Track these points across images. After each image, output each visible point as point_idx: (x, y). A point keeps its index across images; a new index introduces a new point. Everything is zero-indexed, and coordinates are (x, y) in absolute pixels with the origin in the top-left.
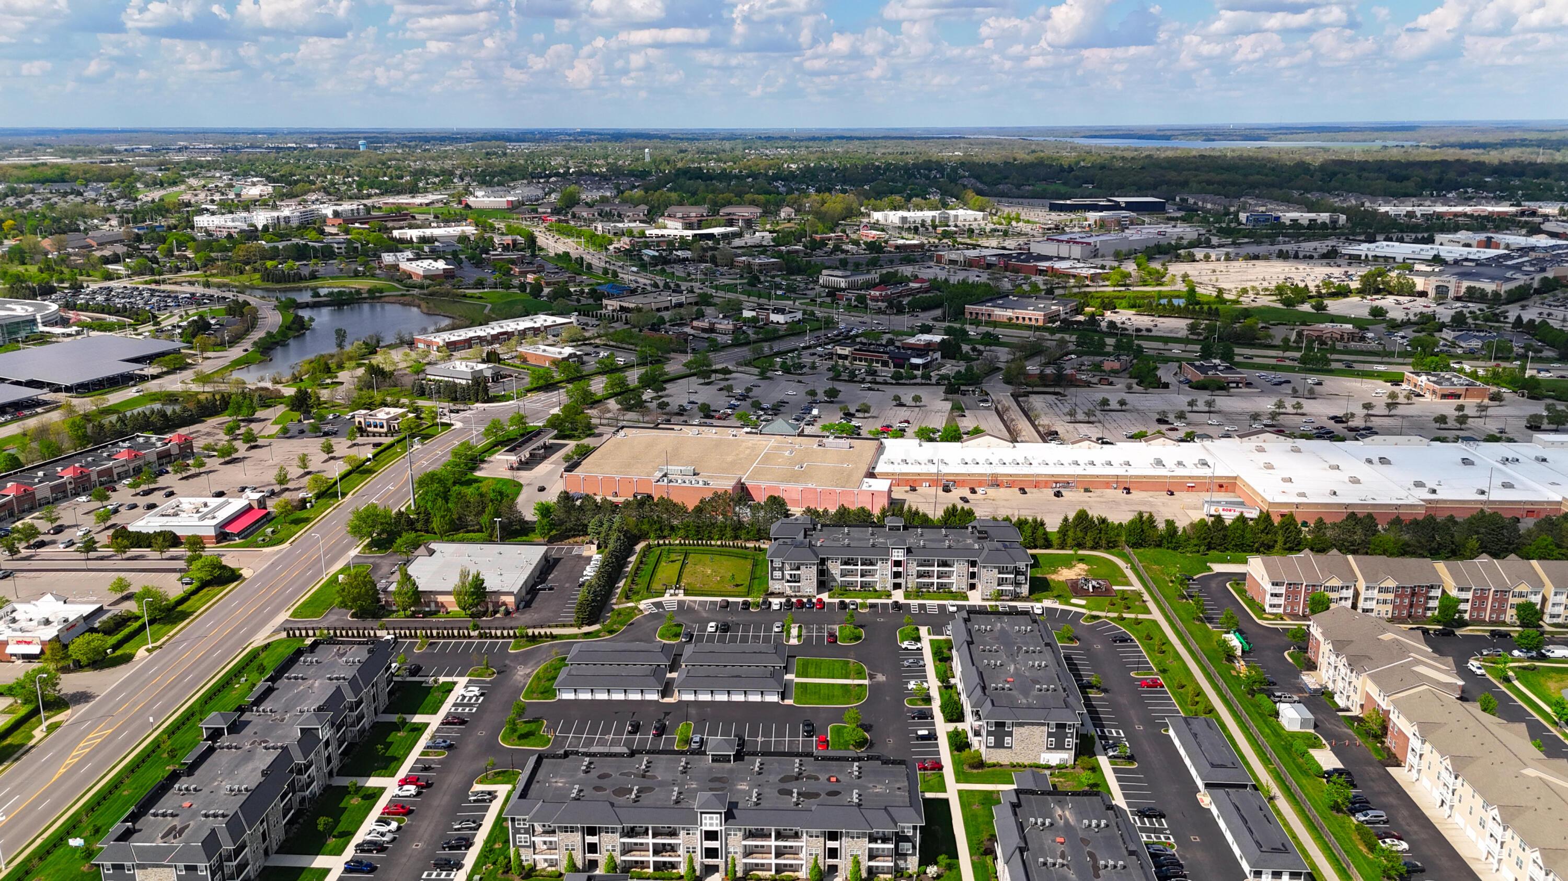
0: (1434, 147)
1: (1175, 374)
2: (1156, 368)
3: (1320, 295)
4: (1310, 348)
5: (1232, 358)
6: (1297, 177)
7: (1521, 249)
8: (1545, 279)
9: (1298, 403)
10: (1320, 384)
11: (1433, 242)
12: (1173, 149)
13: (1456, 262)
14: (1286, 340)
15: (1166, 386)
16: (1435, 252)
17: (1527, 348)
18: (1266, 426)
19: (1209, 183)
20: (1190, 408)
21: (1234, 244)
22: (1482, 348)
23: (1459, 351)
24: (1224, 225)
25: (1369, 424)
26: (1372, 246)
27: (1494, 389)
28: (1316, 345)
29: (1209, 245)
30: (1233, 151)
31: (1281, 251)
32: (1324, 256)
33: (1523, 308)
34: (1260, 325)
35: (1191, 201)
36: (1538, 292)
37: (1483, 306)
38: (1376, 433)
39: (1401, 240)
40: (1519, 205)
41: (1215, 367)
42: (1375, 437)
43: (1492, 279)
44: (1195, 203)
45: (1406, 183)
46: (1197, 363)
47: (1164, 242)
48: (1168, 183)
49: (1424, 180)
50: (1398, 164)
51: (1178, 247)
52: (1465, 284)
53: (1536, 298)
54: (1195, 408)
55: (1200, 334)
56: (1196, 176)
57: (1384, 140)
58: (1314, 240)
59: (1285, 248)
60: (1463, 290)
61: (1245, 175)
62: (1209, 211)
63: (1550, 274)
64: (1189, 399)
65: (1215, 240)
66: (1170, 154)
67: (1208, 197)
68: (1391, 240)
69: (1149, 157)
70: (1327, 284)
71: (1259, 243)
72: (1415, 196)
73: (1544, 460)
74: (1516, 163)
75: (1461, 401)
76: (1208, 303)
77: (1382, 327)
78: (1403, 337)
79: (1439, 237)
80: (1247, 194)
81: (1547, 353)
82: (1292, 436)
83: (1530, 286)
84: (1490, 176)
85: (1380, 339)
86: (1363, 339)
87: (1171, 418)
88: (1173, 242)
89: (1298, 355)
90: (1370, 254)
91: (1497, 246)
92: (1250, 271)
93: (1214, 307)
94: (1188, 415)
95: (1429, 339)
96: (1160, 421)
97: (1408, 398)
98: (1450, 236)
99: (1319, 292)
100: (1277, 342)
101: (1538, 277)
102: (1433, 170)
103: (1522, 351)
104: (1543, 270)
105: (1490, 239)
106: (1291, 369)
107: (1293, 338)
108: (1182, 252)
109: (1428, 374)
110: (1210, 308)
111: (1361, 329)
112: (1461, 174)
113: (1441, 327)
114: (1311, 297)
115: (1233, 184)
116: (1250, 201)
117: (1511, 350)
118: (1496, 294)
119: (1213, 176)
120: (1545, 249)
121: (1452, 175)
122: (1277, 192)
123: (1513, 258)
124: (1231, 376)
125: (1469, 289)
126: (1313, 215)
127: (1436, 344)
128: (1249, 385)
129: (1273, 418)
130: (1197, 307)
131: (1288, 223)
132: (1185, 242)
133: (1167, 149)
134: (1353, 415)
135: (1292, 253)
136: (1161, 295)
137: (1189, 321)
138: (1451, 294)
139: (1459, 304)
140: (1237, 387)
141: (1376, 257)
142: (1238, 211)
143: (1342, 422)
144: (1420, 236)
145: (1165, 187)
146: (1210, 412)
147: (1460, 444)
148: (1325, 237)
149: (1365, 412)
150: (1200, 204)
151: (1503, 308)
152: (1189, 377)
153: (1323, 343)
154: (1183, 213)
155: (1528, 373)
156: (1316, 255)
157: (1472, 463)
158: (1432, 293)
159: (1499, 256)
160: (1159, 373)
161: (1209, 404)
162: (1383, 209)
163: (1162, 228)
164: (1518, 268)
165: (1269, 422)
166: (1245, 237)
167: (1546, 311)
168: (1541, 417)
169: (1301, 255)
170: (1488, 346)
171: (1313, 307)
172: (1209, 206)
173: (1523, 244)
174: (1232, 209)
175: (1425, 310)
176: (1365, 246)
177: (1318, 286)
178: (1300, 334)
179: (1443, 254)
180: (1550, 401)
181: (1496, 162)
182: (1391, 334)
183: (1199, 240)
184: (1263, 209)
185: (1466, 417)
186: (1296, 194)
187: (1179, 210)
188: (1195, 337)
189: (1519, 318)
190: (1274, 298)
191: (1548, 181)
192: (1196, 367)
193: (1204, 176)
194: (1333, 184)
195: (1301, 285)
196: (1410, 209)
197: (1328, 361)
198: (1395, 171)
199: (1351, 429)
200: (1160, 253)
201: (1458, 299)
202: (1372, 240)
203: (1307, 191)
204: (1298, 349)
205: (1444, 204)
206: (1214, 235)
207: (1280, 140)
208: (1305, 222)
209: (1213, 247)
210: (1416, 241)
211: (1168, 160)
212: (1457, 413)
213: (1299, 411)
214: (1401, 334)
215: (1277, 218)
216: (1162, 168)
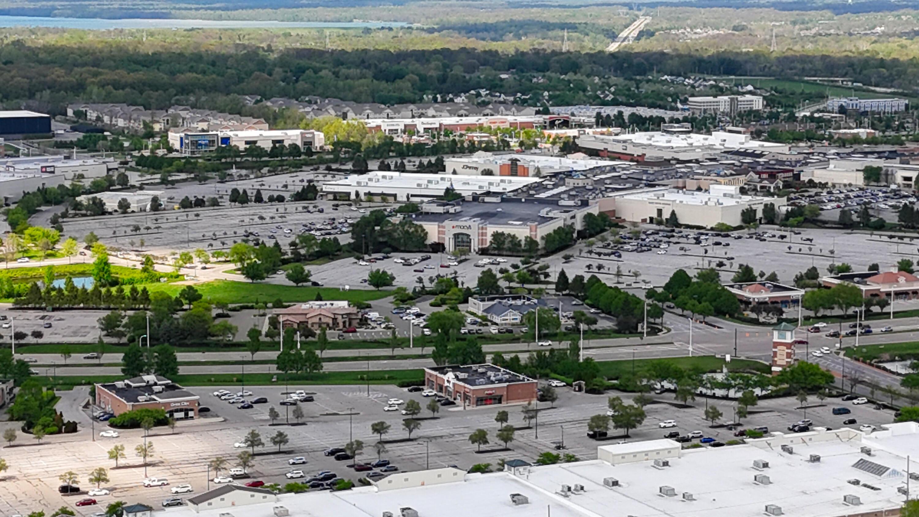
0: (431, 31)
1: (86, 406)
2: (54, 399)
3: (298, 258)
4: (290, 343)
5: (174, 371)
6: (249, 74)
7: (555, 175)
8: (589, 216)
9: (280, 434)
10: (309, 399)
11: (443, 169)
12: (56, 31)
13: (476, 198)
14: (254, 333)
15: (72, 428)
16: (446, 185)
17: (578, 318)
18: (235, 477)
19: (117, 85)
20: (113, 463)
21: (164, 182)
22: (522, 324)
23: (494, 330)
24: (146, 153)
25: (384, 457)
26: (363, 178)
27: (543, 383)
28: (298, 337)
29: (125, 185)
30: (152, 34)
31: (235, 191)
32: (299, 197)
33: (567, 259)
34: (214, 312)
35: (92, 115)
36: (582, 235)
37: (517, 261)
38: (395, 470)
39: (401, 169)
40: (546, 112)
41: (148, 388)
42: (393, 477)
43: (524, 220)
44: (99, 119)
45: (399, 83)
46: (120, 384)
47: (52, 184)
48: (52, 86)
49: (423, 78)
50: (386, 55)
51: (75, 192)
52: (491, 229)
53: (581, 244)
54: (122, 462)
55: (122, 335)
56: (95, 75)
57: (365, 18)
58: (283, 172)
59: (241, 186)
60: (489, 238)
61: (172, 73)
62: (121, 132)
63: (594, 210)
64: (110, 446)
65: (134, 178)
66: (51, 40)
67: (118, 108)
68: (387, 168)
69: (18, 43)
70: (307, 240)
71: (202, 180)
72: (413, 102)
73: (615, 483)
74: (537, 52)
75: (503, 406)
76: (131, 282)
77: (388, 303)
78: (418, 315)
79: (450, 162)
80: (178, 103)
81: (604, 324)
82: (274, 490)
83: (571, 227)
84: (507, 70)
85: (387, 320)
86: (364, 322)
87: (83, 483)
88: (68, 184)
89: (273, 355)
90: (362, 191)
91: (525, 174)
92: (192, 225)
93: (140, 287)
94: (111, 475)
95: (452, 314)
96: (66, 490)
97: (433, 408)
98: (465, 160)
99: (295, 253)
100: (242, 337)
101: (580, 214)
102: (433, 64)
103: (572, 322)
104: (585, 204)
105: (514, 162)
106: (266, 380)
107: (265, 328)
108: (83, 199)
109: (455, 369)
110: (134, 290)
111: (360, 306)
112: (471, 69)
113: (465, 298)
114: (286, 262)
115: (155, 87)
116: (183, 114)
117: (558, 324)
118: (531, 242)
119: (122, 75)
120: (585, 173)
121: (458, 70)
122: (221, 99)
123: (546, 189)
124: (175, 401)
125: (496, 236)
126: (277, 134)
127: (461, 322)
128: (204, 411)
129: (245, 464)
130: (114, 290)
131: (242, 146)
132: (87, 183)
133: (48, 31)
134: (360, 444)
135: (252, 194)
136: (52, 274)
137: (104, 314)
138: (475, 245)
139: (486, 260)
140: (187, 417)
141: (369, 194)
142: (166, 131)
143: (346, 457)
144: (425, 161)
145: (47, 93)
146: (146, 465)
147: (508, 473)
148: (298, 167)
149: (377, 437)
150: (106, 119)
151: (542, 262)
152: (109, 409)
153: (308, 333)
154: (80, 135)
155: (583, 355)
156: (287, 195)
157: (525, 501)
158: (450, 245)
159: (529, 187)
160: (59, 407)
161: (144, 451)
162: (373, 122)
163: (49, 160)
164: (553, 202)
165: (239, 471)
166: (180, 171)
167: (595, 263)
168: (605, 419)
169: (265, 198)
170: (528, 319)
171: (289, 277)
172: (121, 123)
173: (557, 169)
174: (157, 127)
175: (443, 272)
176: (354, 178)
177: (293, 244)
178: (274, 322)
179: (458, 188)
180: (613, 394)
181: (512, 51)
182: (400, 311)
183: (108, 178)
184: (204, 125)
185: (511, 429)
186: (249, 101)
187: (74, 129)
188: (115, 340)
189: (563, 274)
190: (232, 266)
191: (578, 77)
192: (119, 391)
193: (108, 75)
194: (301, 85)
195: (270, 243)
196: (408, 121)
197: (317, 362)
198: (384, 65)
199: (360, 468)
200: (48, 202)
201: (483, 252)
202: (362, 170)
203: (266, 97)
204: (274, 346)
205: (452, 113)
206: (132, 169)
207: (220, 18)
208: (267, 146)
209: (133, 188)
210: (422, 169)
211: (49, 50)
212: (499, 425)
213: (284, 447)
214: (415, 310)
215: (226, 140)
216: (40, 62)
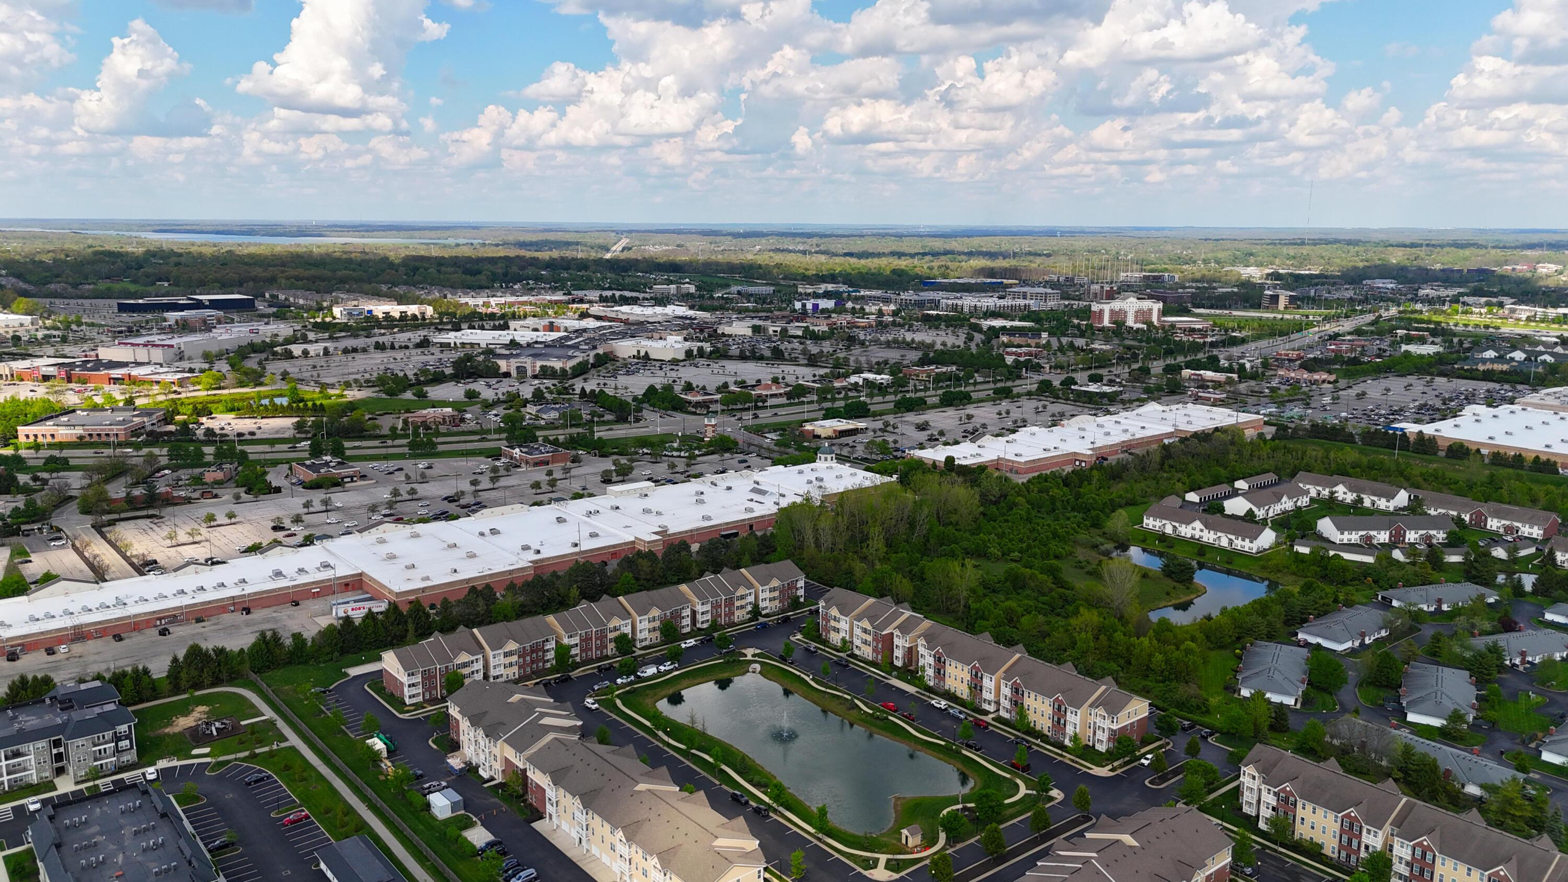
0: (497, 245)
1: (287, 477)
2: (265, 473)
3: (419, 383)
4: (416, 434)
5: (343, 453)
6: (383, 271)
7: (576, 331)
8: (597, 355)
9: (412, 489)
10: (430, 467)
11: (508, 328)
12: (255, 245)
13: (529, 345)
14: (393, 429)
15: (278, 490)
16: (511, 337)
17: (593, 414)
18: (385, 516)
19: (297, 278)
20: (306, 510)
21: (331, 338)
22: (560, 418)
23: (543, 422)
24: (319, 320)
25: (478, 500)
26: (459, 334)
27: (573, 452)
28: (421, 430)
29: (305, 340)
30: (319, 247)
31: (377, 343)
32: (418, 346)
33: (585, 380)
34: (367, 417)
35: (282, 297)
36: (593, 366)
37: (555, 382)
38: (485, 507)
39: (482, 328)
40: (570, 294)
41: (327, 464)
42: (484, 511)
43: (559, 357)
44: (286, 299)
45: (478, 277)
46: (308, 462)
47: (257, 340)
48: (255, 279)
49: (494, 274)
50: (469, 259)
51: (273, 345)
52: (539, 364)
53: (593, 371)
54: (311, 509)
55: (307, 432)
56: (283, 272)
57: (456, 237)
58: (407, 331)
59: (381, 339)
60: (538, 369)
61: (334, 271)
62: (301, 307)
63: (600, 351)
64: (304, 500)
65: (311, 336)
66: (252, 250)
67: (299, 293)
68: (474, 328)
69: (230, 252)
70: (424, 371)
71: (356, 336)
72: (488, 288)
73: (617, 508)
74: (562, 258)
75: (550, 467)
76: (312, 400)
77: (477, 408)
78: (496, 415)
79: (512, 324)
80: (338, 289)
81: (609, 417)
82: (410, 522)
83: (587, 361)
84: (544, 269)
85: (477, 419)
86: (463, 420)
87: (287, 523)
88: (268, 340)
89: (405, 441)
90: (458, 342)
91: (558, 330)
92: (350, 364)
93: (318, 403)
94: (304, 517)
95: (518, 414)
96: (275, 528)
97: (507, 470)
98: (521, 323)
99: (417, 379)
100: (386, 431)
101: (592, 353)
102: (500, 265)
103: (589, 417)
104: (595, 348)
105: (551, 323)
106: (402, 456)
107: (400, 426)
108: (278, 349)
109: (520, 446)
110: (314, 405)
111: (459, 411)
112: (523, 268)
113: (525, 403)
114: (411, 385)
115: (323, 279)
116: (342, 296)
117: (581, 417)
118: (563, 370)
119: (300, 272)
120: (594, 330)
121: (514, 269)
122: (367, 287)
123: (571, 339)
124: (344, 471)
125: (542, 367)
126: (403, 308)
127: (523, 419)
128: (363, 477)
129: (391, 508)
130: (301, 405)
131: (381, 316)
132: (280, 339)
133: (249, 244)
134: (463, 493)
135: (388, 344)
136: (260, 397)
137: (296, 420)
138: (529, 373)
139: (536, 382)
140: (352, 481)
141: (463, 344)
142: (331, 306)
143: (454, 501)
144: (497, 323)
145: (251, 284)
146: (327, 511)
147: (553, 506)
148: (416, 327)
149: (473, 488)
150: (291, 299)
151: (570, 382)
152: (301, 477)
153: (427, 428)
154: (275, 310)
155: (597, 435)
156: (411, 345)
157: (565, 521)
158: (514, 373)
159: (561, 338)
160: (269, 478)
161: (326, 502)
162: (463, 300)
163: (255, 325)
164: (575, 347)
165: (387, 512)
166: (341, 331)
167: (602, 382)
168: (611, 471)
169: (397, 346)
170: (563, 416)
171: (414, 394)
172: (301, 302)
173: (577, 327)
174: (325, 304)
175: (510, 389)
176: (452, 335)
177: (415, 374)
178: (406, 422)
179: (518, 339)
180: (615, 457)
181: (547, 258)
182: (485, 413)
183: (294, 336)
184: (356, 303)
185: (555, 480)
186: (384, 288)
187: (270, 306)
188: (303, 436)
189: (583, 389)
190: (377, 389)
191: (588, 273)
192: (307, 467)
193: (292, 272)
194: (417, 278)
195: (401, 374)
196: (486, 300)
197: (434, 445)
198: (468, 266)
199: (463, 507)
200: (255, 352)
201: (535, 377)
202: (457, 328)
203: (395, 285)
204: (406, 436)
205: (513, 294)
206: (310, 330)
207: (363, 237)
208: (397, 315)
209: (311, 342)
210: (495, 328)
211: (250, 256)
212: (547, 478)
213: (415, 497)
214: (494, 412)
215: (370, 312)
216: (246, 264)
